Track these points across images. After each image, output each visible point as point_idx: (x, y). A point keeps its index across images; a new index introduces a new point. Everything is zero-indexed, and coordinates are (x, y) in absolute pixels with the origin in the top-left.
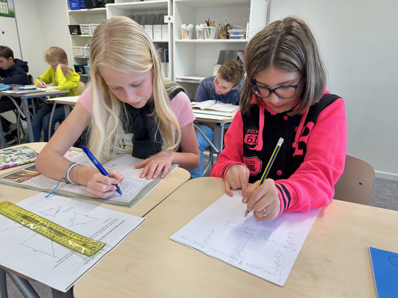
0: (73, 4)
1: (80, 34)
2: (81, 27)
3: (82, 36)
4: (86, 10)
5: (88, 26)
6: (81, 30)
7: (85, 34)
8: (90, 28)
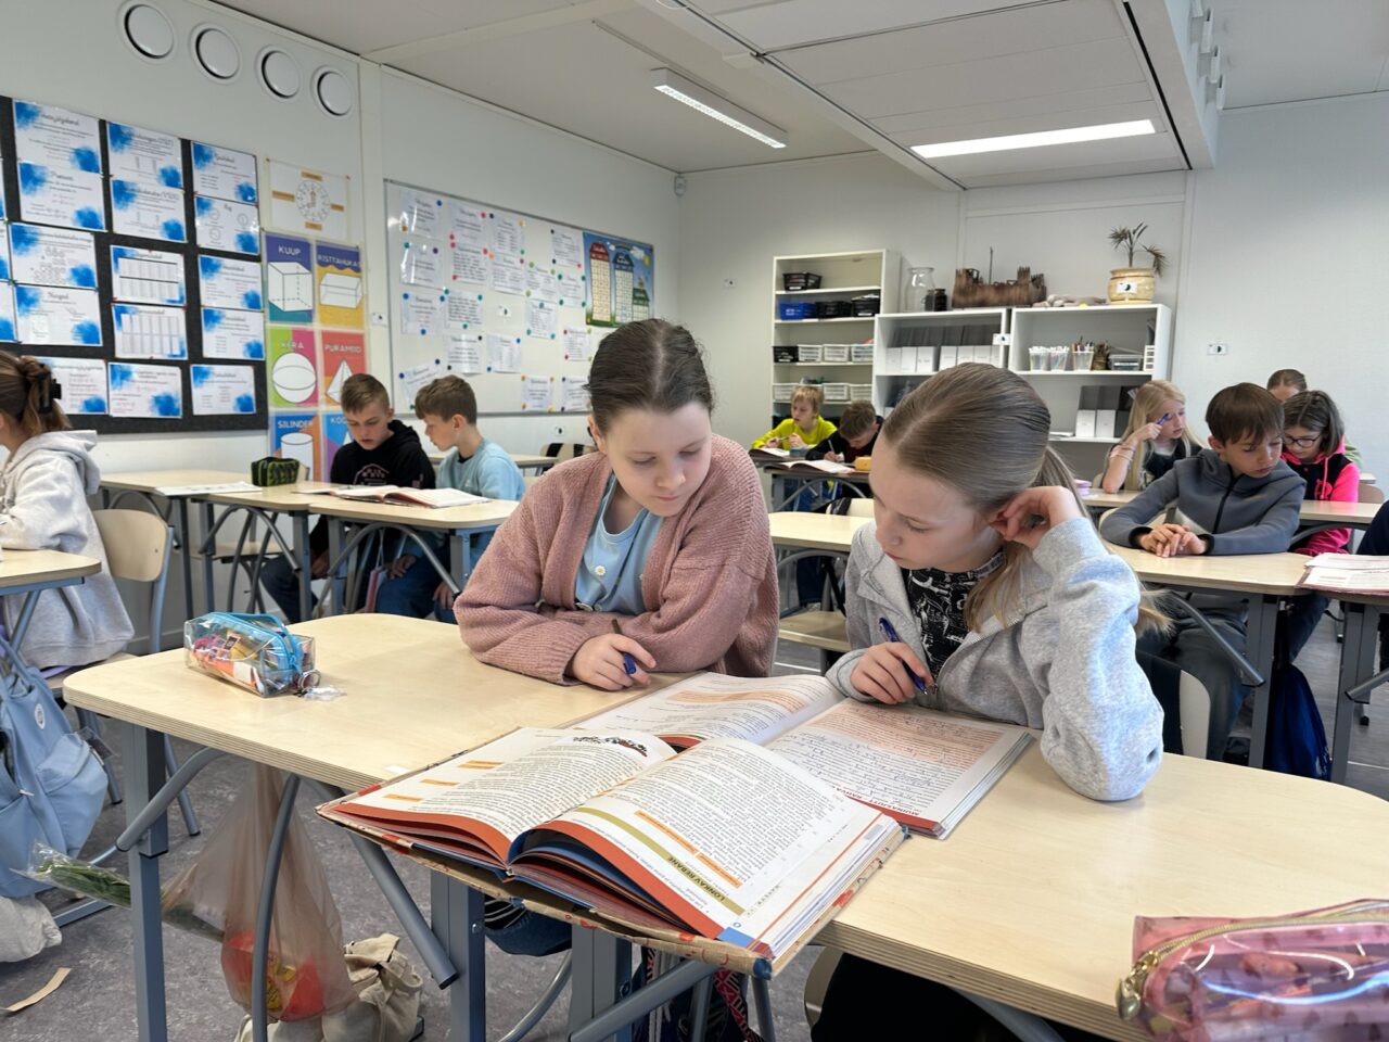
0: (788, 310)
1: (796, 360)
2: (800, 350)
3: (798, 364)
4: (816, 320)
5: (817, 348)
6: (800, 353)
7: (807, 361)
8: (820, 351)
